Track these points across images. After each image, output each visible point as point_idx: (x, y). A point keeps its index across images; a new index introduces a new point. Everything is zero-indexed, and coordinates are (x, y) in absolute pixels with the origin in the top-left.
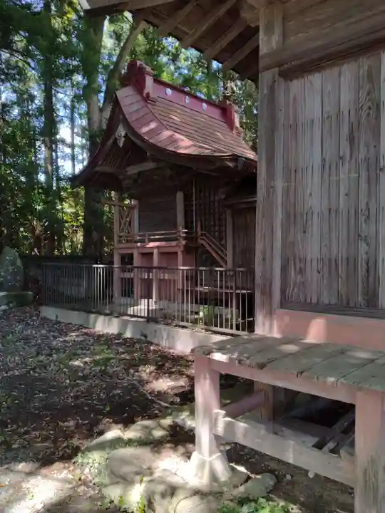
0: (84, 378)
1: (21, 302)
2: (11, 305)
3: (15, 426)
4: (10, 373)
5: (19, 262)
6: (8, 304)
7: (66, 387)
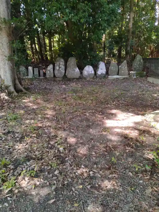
0: (156, 99)
1: (141, 76)
2: (137, 76)
3: (131, 106)
4: (132, 95)
5: (142, 61)
6: (136, 76)
7: (149, 101)
